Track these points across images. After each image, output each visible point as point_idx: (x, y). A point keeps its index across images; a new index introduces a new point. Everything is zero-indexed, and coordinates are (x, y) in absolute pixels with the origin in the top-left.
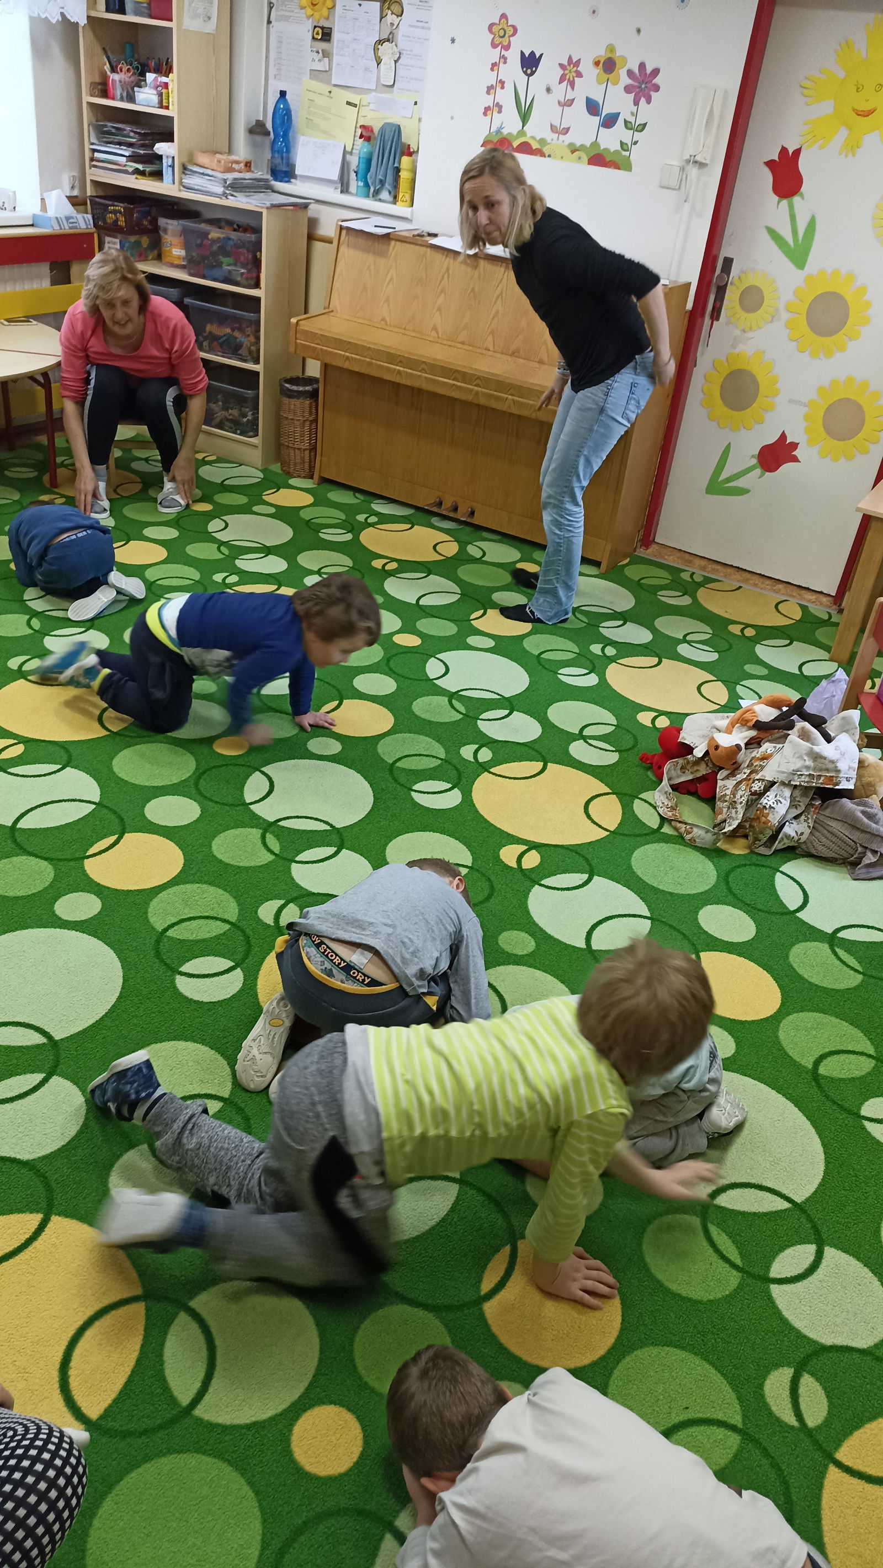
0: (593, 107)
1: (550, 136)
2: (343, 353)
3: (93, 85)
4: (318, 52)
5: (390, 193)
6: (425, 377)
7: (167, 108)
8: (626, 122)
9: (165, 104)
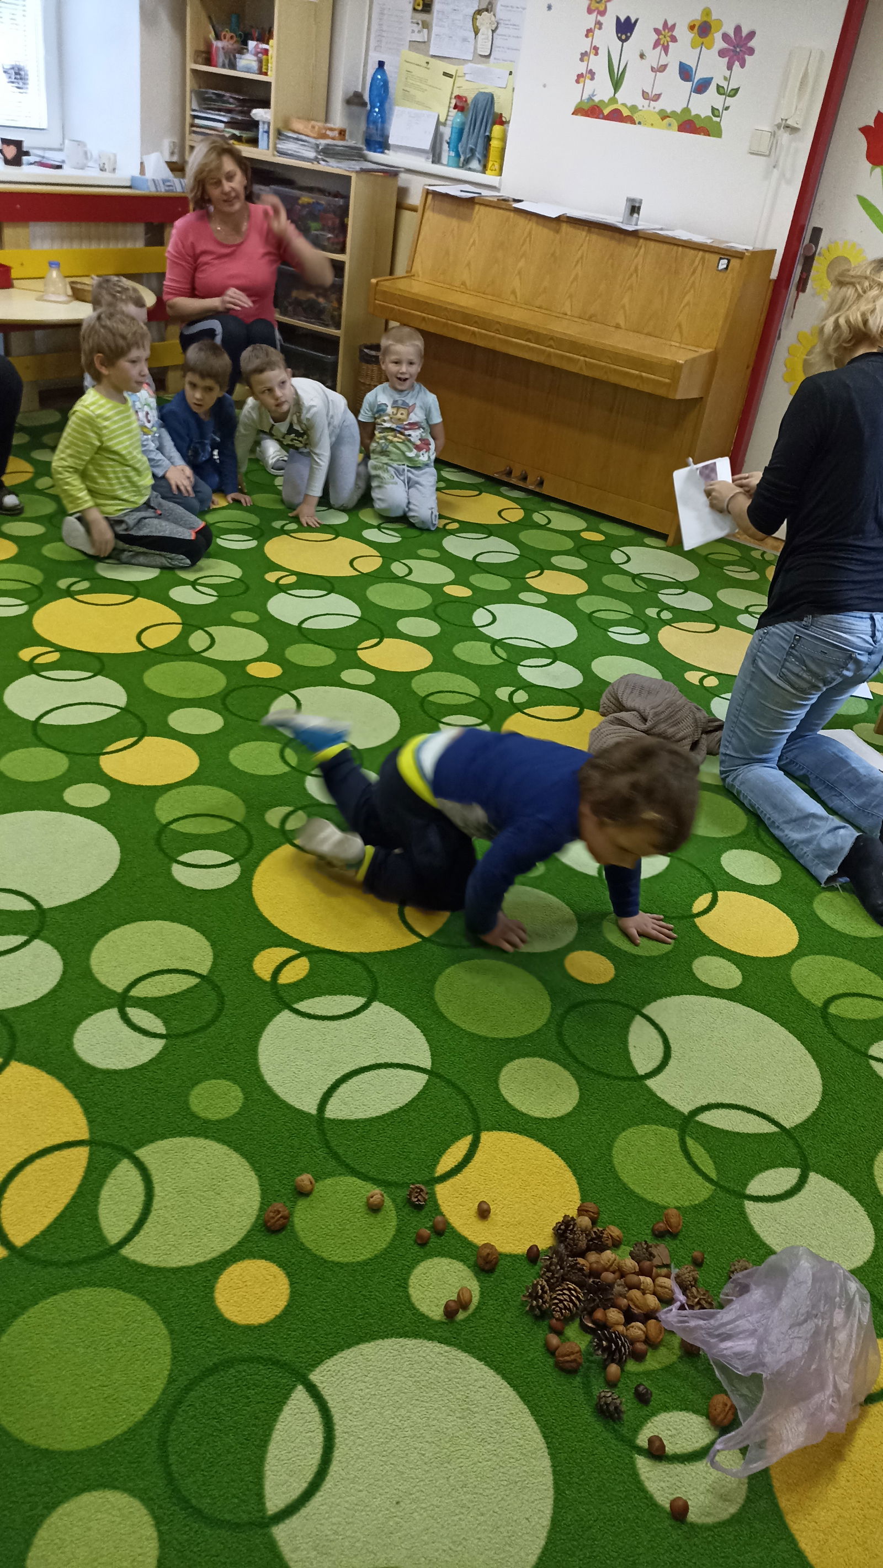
0: (685, 73)
1: (640, 102)
2: (419, 313)
3: (197, 53)
4: (418, 24)
5: (480, 161)
6: (499, 339)
7: (266, 74)
8: (719, 87)
9: (264, 70)
